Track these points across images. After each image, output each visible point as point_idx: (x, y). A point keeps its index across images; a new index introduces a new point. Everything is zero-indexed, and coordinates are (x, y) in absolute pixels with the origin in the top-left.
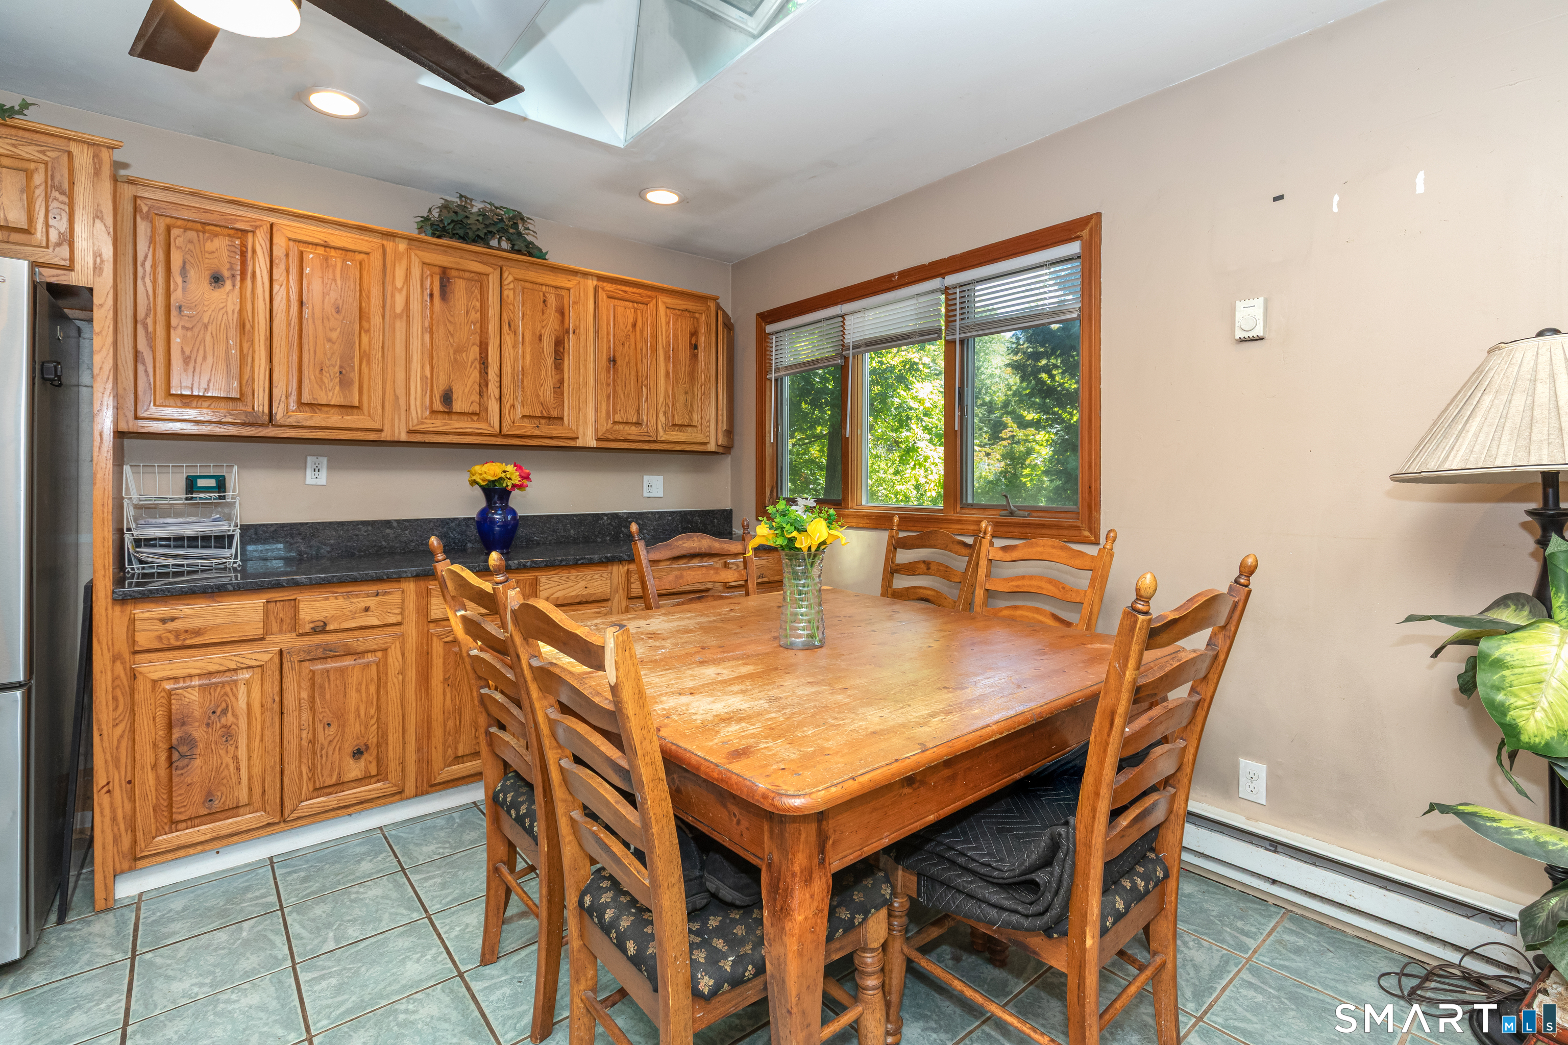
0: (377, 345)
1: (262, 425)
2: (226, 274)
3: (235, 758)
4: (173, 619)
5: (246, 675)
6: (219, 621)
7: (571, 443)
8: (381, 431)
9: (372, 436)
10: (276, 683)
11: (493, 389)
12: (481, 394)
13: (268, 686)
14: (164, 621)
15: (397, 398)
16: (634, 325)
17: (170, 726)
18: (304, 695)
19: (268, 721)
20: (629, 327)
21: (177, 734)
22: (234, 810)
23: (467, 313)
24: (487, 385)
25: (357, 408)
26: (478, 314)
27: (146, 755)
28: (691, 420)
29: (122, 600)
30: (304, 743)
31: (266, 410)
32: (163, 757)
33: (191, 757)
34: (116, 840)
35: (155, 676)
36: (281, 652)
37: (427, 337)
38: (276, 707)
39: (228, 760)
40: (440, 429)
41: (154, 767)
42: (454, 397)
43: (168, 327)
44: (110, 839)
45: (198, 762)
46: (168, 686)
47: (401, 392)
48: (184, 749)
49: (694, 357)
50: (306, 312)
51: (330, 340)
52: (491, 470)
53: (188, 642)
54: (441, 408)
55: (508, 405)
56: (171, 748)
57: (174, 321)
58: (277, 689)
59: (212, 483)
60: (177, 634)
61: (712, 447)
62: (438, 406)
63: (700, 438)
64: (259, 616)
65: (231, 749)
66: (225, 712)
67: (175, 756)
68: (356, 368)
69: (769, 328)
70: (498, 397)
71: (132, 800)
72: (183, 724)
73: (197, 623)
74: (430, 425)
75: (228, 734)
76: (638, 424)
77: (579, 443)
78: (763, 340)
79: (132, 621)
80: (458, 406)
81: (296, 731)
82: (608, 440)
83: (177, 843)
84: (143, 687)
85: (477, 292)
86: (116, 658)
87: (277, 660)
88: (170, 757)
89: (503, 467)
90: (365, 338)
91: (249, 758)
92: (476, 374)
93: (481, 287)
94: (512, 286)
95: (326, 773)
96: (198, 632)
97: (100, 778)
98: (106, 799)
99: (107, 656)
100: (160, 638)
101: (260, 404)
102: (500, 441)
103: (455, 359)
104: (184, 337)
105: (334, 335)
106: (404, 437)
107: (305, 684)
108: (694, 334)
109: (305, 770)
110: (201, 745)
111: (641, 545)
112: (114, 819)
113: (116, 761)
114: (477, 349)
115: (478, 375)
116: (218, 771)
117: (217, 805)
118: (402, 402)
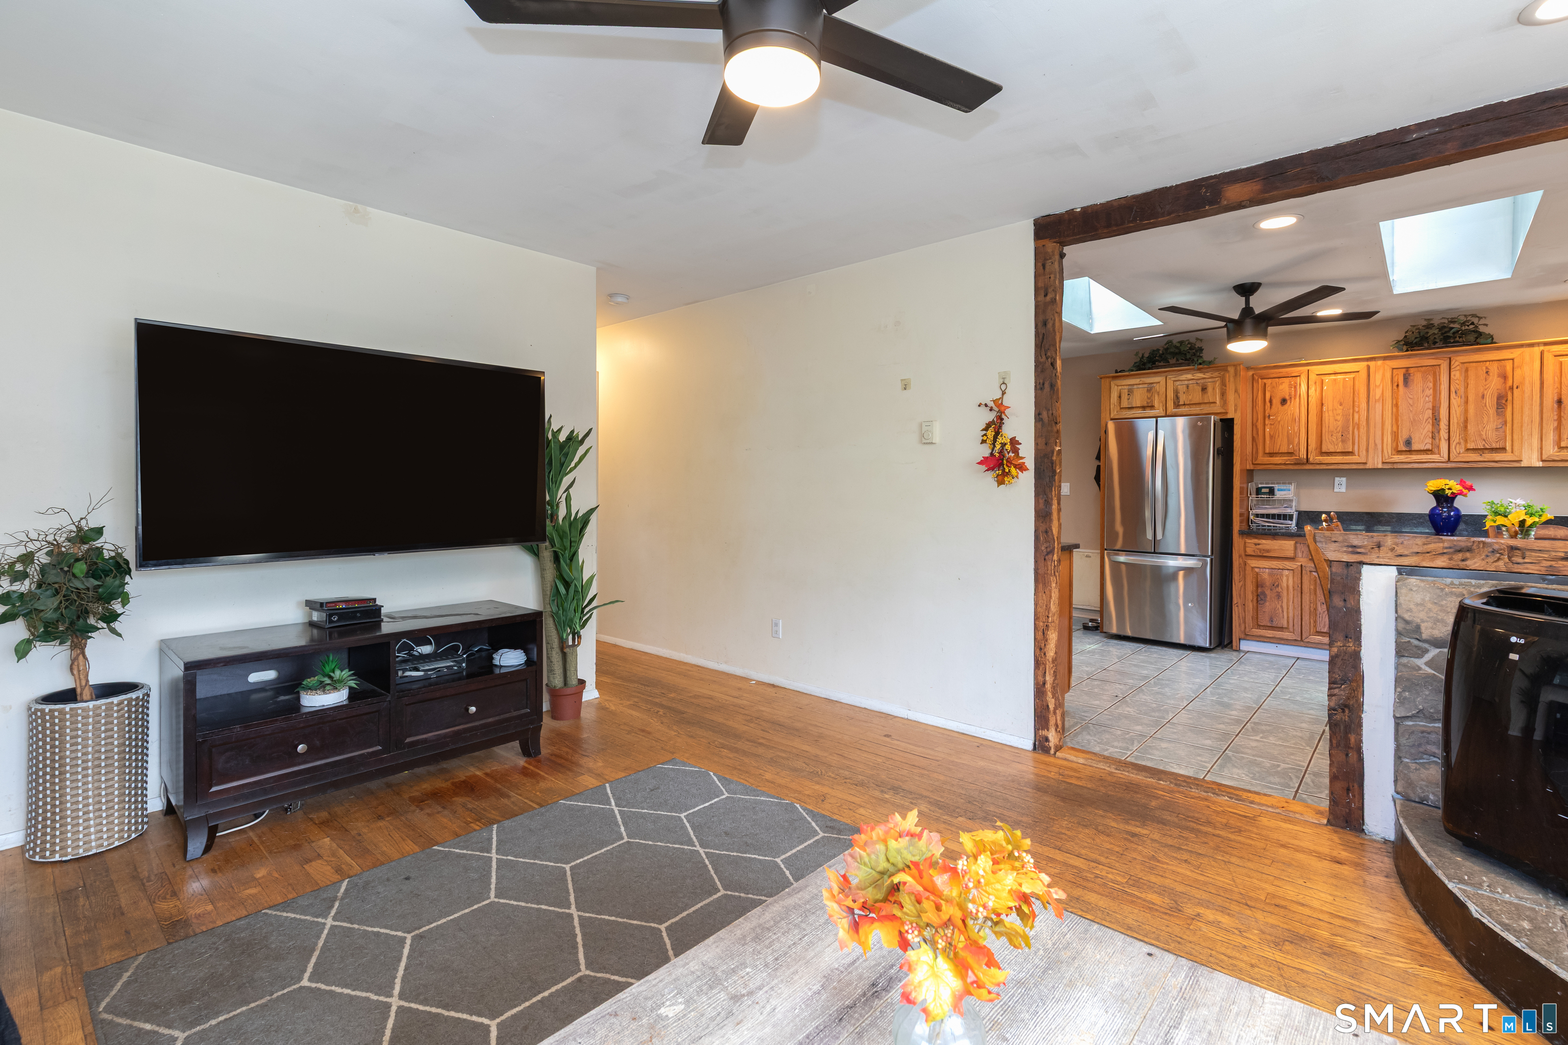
0: (1363, 418)
1: (1303, 464)
2: (1287, 398)
3: (1282, 607)
4: (1259, 544)
5: (1286, 572)
6: (1276, 548)
7: (1514, 465)
8: (1365, 463)
9: (1361, 467)
10: (1299, 579)
11: (1444, 434)
12: (1433, 438)
13: (1296, 579)
14: (1256, 544)
15: (1376, 445)
17: (1257, 587)
18: (1312, 587)
19: (1296, 594)
21: (1260, 590)
22: (1281, 629)
23: (1423, 391)
24: (1439, 432)
25: (1352, 452)
26: (1431, 390)
27: (1250, 596)
29: (1242, 533)
30: (1312, 609)
31: (1305, 457)
32: (1255, 598)
33: (1265, 601)
34: (1240, 625)
35: (1253, 565)
36: (1302, 565)
37: (1394, 410)
38: (1299, 589)
39: (1279, 606)
40: (1404, 461)
41: (1252, 601)
42: (1413, 441)
43: (1264, 425)
44: (1238, 625)
45: (1267, 604)
46: (1257, 570)
47: (1379, 442)
48: (1262, 597)
50: (1325, 409)
51: (1336, 420)
52: (1435, 484)
53: (1265, 554)
54: (1404, 449)
55: (1455, 443)
56: (1258, 595)
57: (1267, 422)
58: (1300, 581)
59: (1267, 490)
60: (1260, 550)
62: (1402, 447)
64: (1292, 548)
65: (1280, 602)
66: (1278, 586)
67: (1259, 599)
68: (1351, 432)
70: (1447, 438)
71: (1245, 612)
72: (1262, 587)
73: (1267, 547)
74: (1397, 458)
75: (1279, 596)
77: (1523, 465)
79: (1245, 543)
80: (1415, 447)
81: (1308, 602)
82: (1552, 462)
83: (1259, 634)
84: (1248, 569)
85: (1431, 378)
86: (1240, 556)
87: (1300, 569)
88: (1257, 599)
89: (1447, 481)
90: (1356, 416)
91: (1288, 609)
92: (1429, 427)
93: (1435, 374)
94: (1458, 368)
95: (1322, 626)
96: (1268, 551)
97: (1235, 601)
98: (1236, 608)
99: (1237, 555)
100: (1254, 551)
101: (1303, 454)
102: (1449, 465)
103: (1414, 420)
104: (1270, 429)
105: (1339, 418)
106: (1380, 466)
107: (1312, 582)
109: (1312, 622)
110: (1268, 597)
112: (1239, 617)
113: (1240, 595)
114: (1430, 412)
115: (1431, 427)
116: (1275, 609)
117: (1274, 624)
118: (1380, 447)
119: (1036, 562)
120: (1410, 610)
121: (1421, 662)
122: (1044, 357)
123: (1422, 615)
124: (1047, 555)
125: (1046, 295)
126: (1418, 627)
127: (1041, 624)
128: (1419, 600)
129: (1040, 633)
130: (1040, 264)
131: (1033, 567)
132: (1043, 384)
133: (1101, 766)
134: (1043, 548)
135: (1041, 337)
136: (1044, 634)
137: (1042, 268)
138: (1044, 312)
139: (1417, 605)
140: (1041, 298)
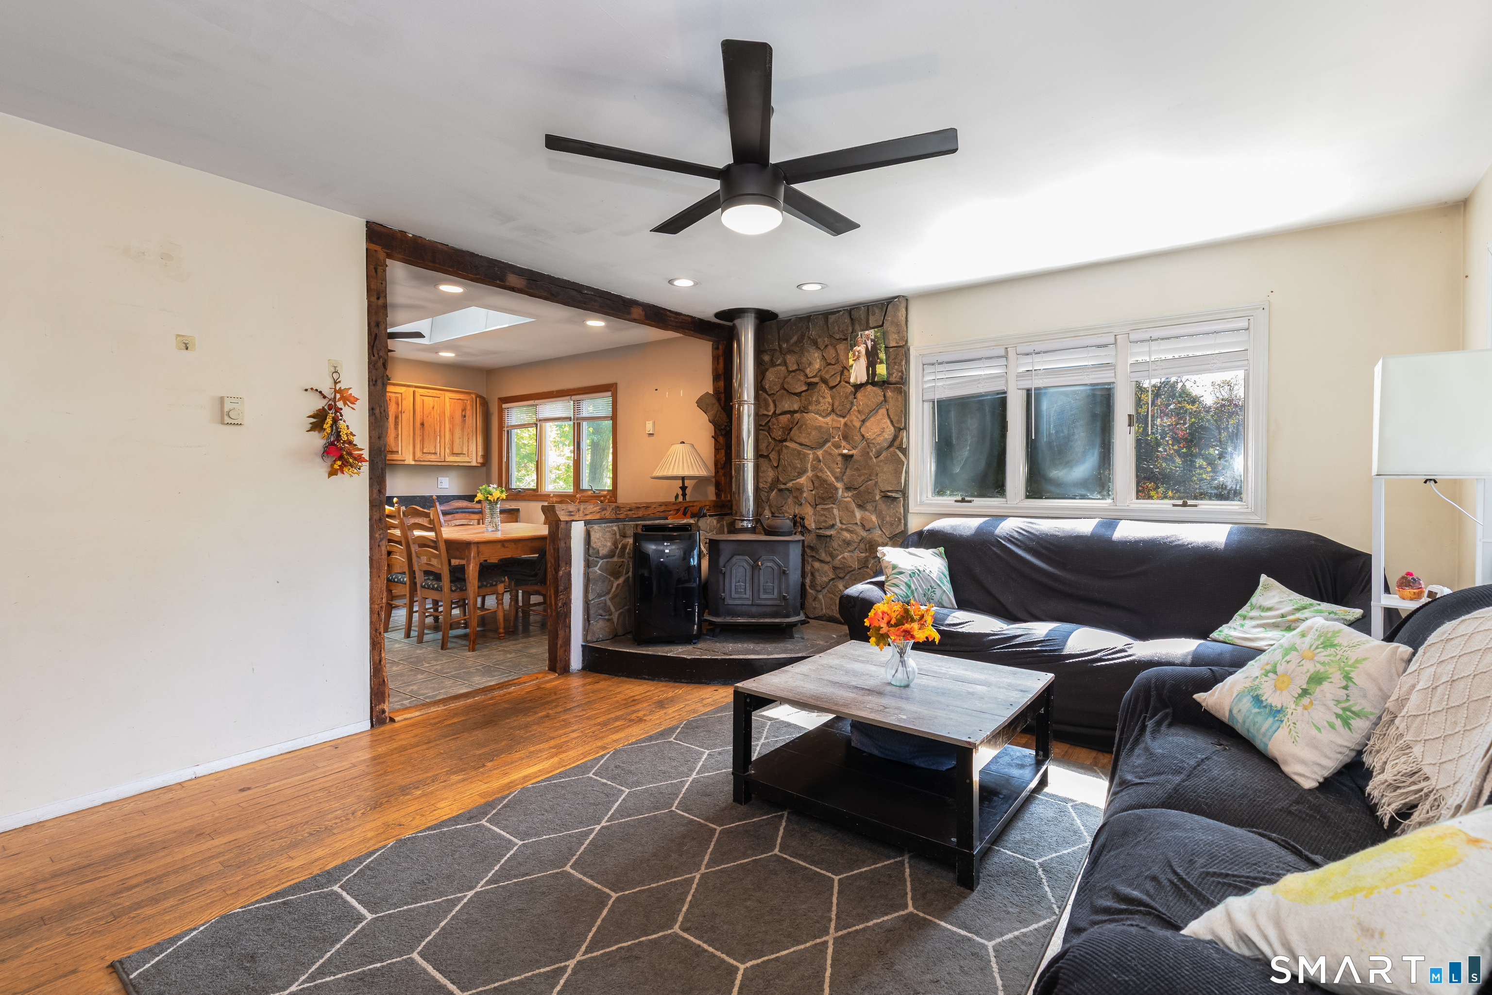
7: (403, 463)
16: (433, 408)
20: (431, 409)
28: (462, 451)
49: (464, 421)
61: (474, 464)
63: (467, 459)
69: (504, 406)
76: (435, 453)
77: (406, 463)
78: (501, 411)
82: (420, 461)
108: (464, 410)
111: (437, 504)
119: (371, 549)
120: (595, 543)
121: (596, 569)
122: (376, 355)
123: (599, 544)
124: (381, 541)
125: (378, 298)
126: (598, 551)
127: (376, 606)
128: (598, 537)
129: (376, 615)
130: (372, 267)
131: (368, 555)
132: (376, 381)
133: (433, 709)
134: (377, 535)
135: (373, 336)
136: (379, 614)
137: (374, 271)
138: (376, 313)
139: (598, 539)
140: (374, 299)
